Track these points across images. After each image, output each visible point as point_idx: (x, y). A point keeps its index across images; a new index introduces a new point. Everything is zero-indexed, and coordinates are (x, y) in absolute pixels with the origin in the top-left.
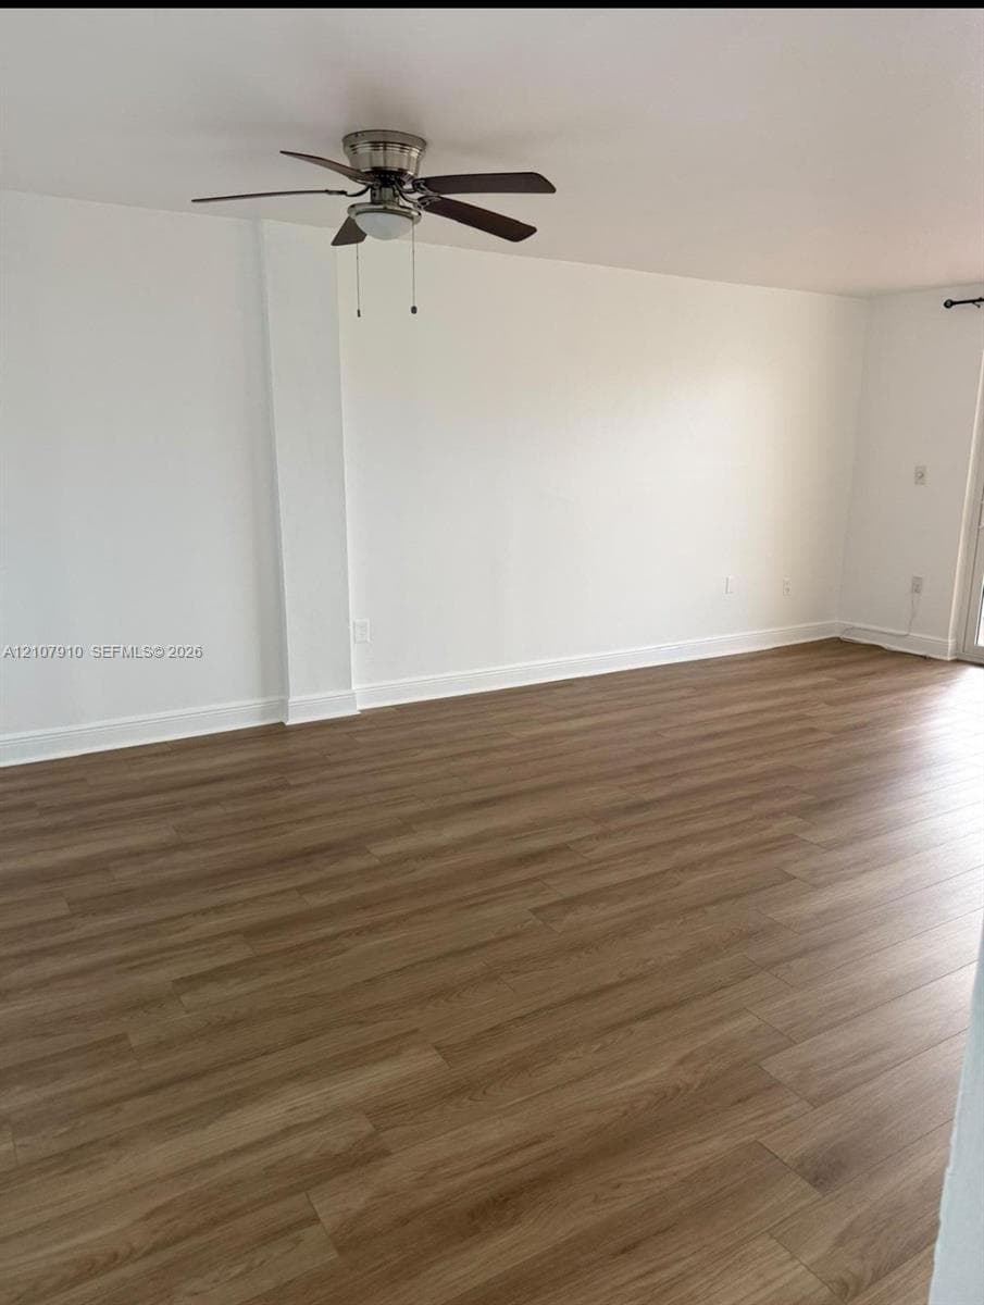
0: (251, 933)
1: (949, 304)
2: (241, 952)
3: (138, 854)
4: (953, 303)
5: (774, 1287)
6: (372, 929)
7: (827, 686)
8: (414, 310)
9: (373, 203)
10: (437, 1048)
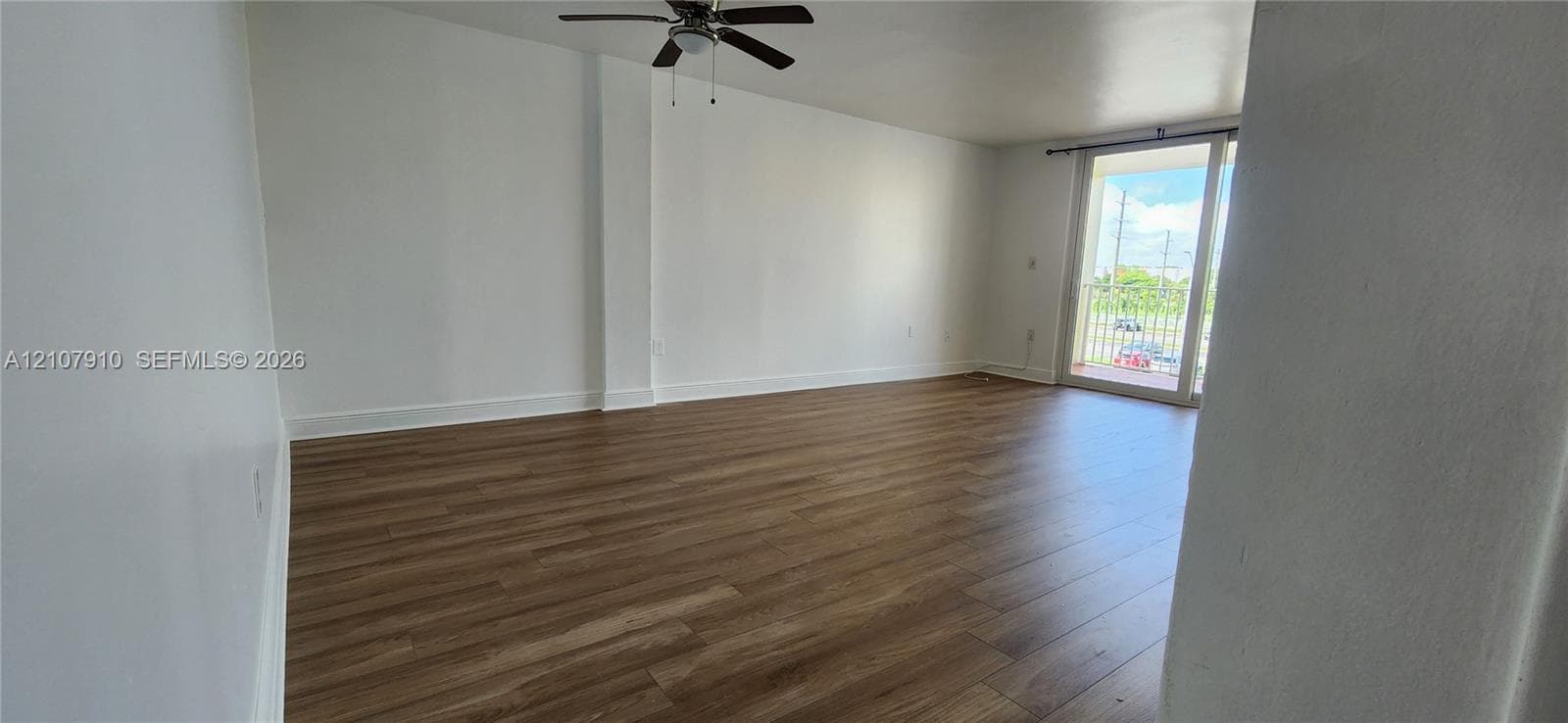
0: (588, 524)
1: (1050, 152)
2: (584, 534)
3: (498, 481)
4: (1052, 152)
5: (992, 710)
6: (679, 521)
7: (976, 396)
8: (713, 101)
9: (686, 26)
10: (734, 586)
